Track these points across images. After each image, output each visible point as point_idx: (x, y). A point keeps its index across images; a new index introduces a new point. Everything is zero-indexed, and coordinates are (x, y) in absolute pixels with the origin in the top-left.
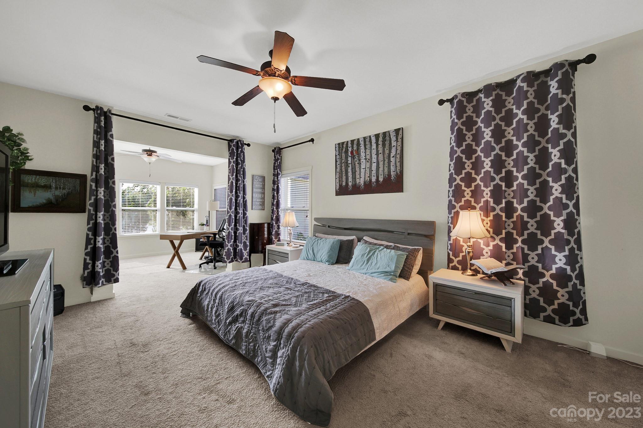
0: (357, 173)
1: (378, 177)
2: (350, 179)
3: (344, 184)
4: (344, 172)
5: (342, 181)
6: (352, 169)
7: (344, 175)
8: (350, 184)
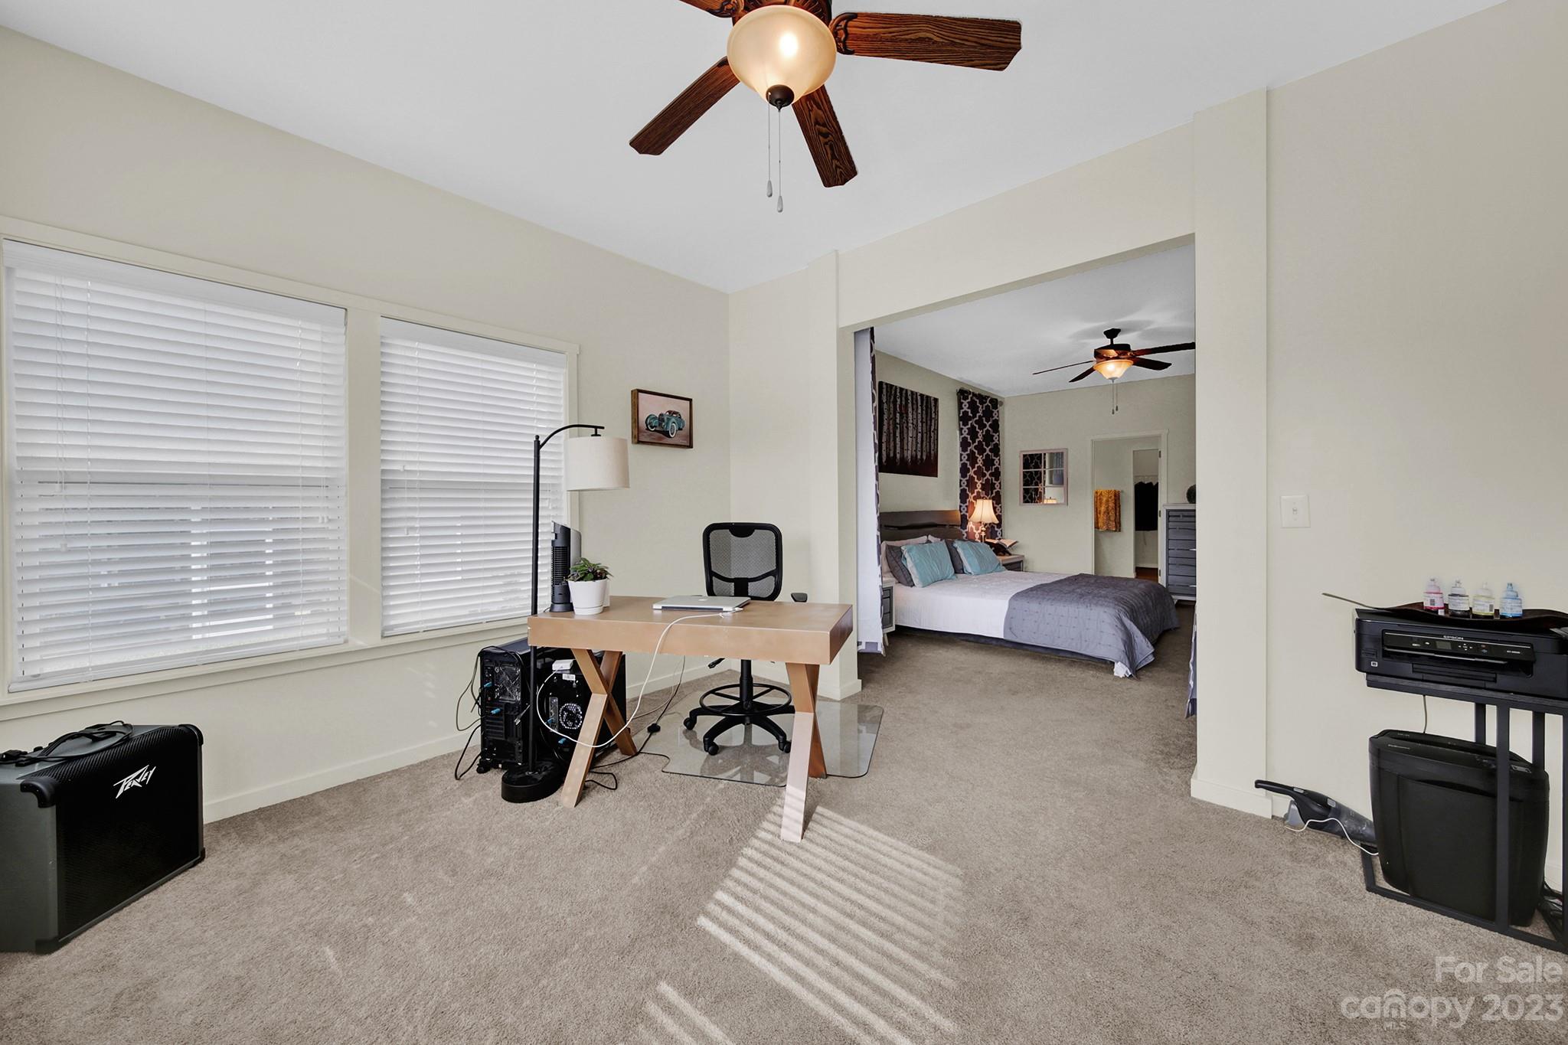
0: (905, 442)
1: (922, 456)
2: (898, 450)
3: (892, 455)
4: (892, 435)
5: (890, 450)
6: (900, 433)
7: (892, 439)
8: (898, 456)
